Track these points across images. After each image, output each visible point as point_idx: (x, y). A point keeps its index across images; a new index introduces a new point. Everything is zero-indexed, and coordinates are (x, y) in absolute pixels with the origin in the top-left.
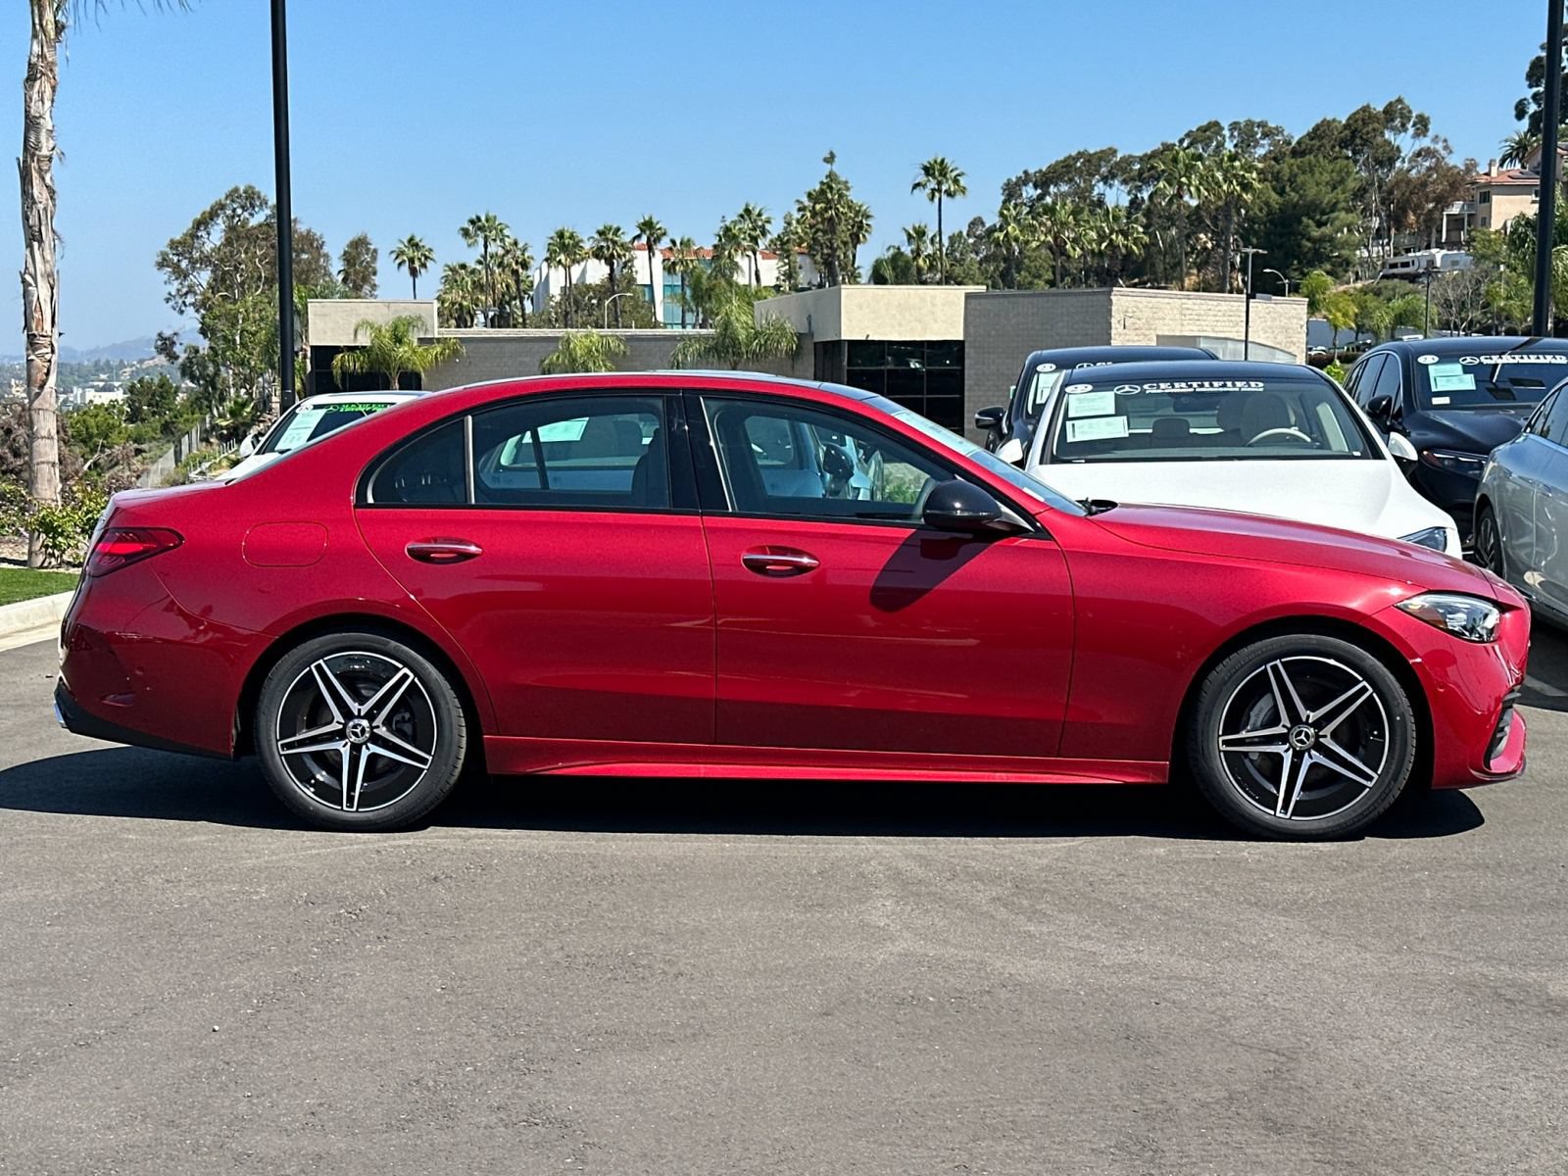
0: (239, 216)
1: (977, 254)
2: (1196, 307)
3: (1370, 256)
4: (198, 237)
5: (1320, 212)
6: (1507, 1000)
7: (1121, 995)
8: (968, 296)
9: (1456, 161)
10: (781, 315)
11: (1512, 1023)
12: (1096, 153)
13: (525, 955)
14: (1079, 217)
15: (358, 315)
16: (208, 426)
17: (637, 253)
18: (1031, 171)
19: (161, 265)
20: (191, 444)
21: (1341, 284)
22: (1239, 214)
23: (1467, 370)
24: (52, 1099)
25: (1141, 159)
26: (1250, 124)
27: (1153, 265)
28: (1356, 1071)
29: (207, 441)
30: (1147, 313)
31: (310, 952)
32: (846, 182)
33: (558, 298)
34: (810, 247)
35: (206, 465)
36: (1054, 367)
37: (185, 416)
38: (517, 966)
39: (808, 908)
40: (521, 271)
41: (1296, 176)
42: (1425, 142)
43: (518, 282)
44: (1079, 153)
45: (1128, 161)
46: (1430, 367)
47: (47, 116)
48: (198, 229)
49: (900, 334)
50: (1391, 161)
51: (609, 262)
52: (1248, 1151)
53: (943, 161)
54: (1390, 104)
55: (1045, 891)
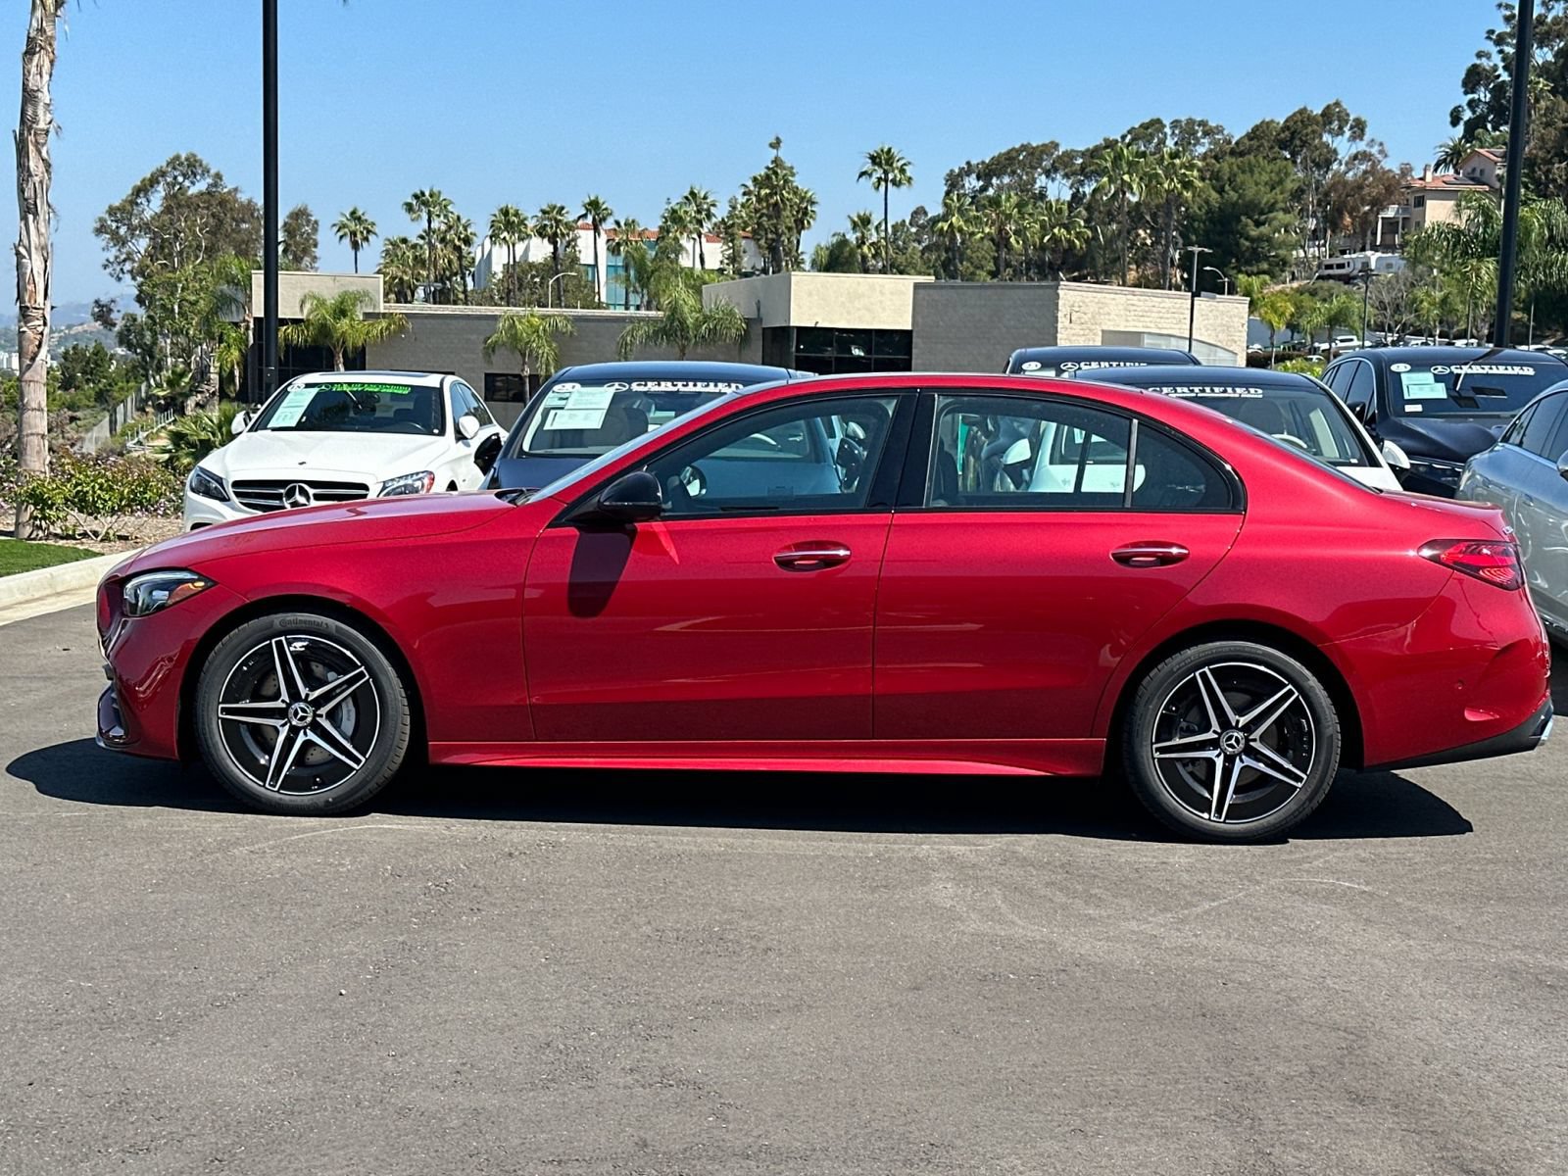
0: (180, 184)
1: (919, 243)
2: (1141, 303)
3: (1306, 257)
4: (137, 204)
5: (1259, 212)
6: (1549, 986)
7: (1188, 976)
8: (917, 286)
9: (1391, 165)
10: (730, 300)
11: (1556, 1007)
12: (1038, 147)
13: (616, 929)
14: (1024, 210)
15: (303, 288)
16: (143, 395)
17: (581, 233)
18: (974, 162)
19: (101, 230)
20: (126, 412)
21: (1277, 284)
22: (1179, 212)
23: (1438, 379)
24: (207, 1056)
25: (1083, 154)
26: (1191, 122)
27: (1093, 259)
28: (1423, 1050)
29: (142, 410)
30: (1093, 308)
31: (410, 922)
32: (792, 168)
33: (500, 276)
34: (754, 231)
35: (142, 435)
36: (1039, 365)
37: (120, 384)
38: (610, 939)
39: (874, 890)
40: (463, 246)
41: (1235, 175)
42: (1361, 146)
43: (460, 258)
44: (1022, 146)
45: (1070, 156)
46: (1402, 375)
47: (45, 90)
48: (138, 196)
49: (849, 322)
50: (1328, 164)
51: (553, 240)
52: (1338, 1120)
53: (890, 150)
54: (1328, 107)
55: (1095, 876)
